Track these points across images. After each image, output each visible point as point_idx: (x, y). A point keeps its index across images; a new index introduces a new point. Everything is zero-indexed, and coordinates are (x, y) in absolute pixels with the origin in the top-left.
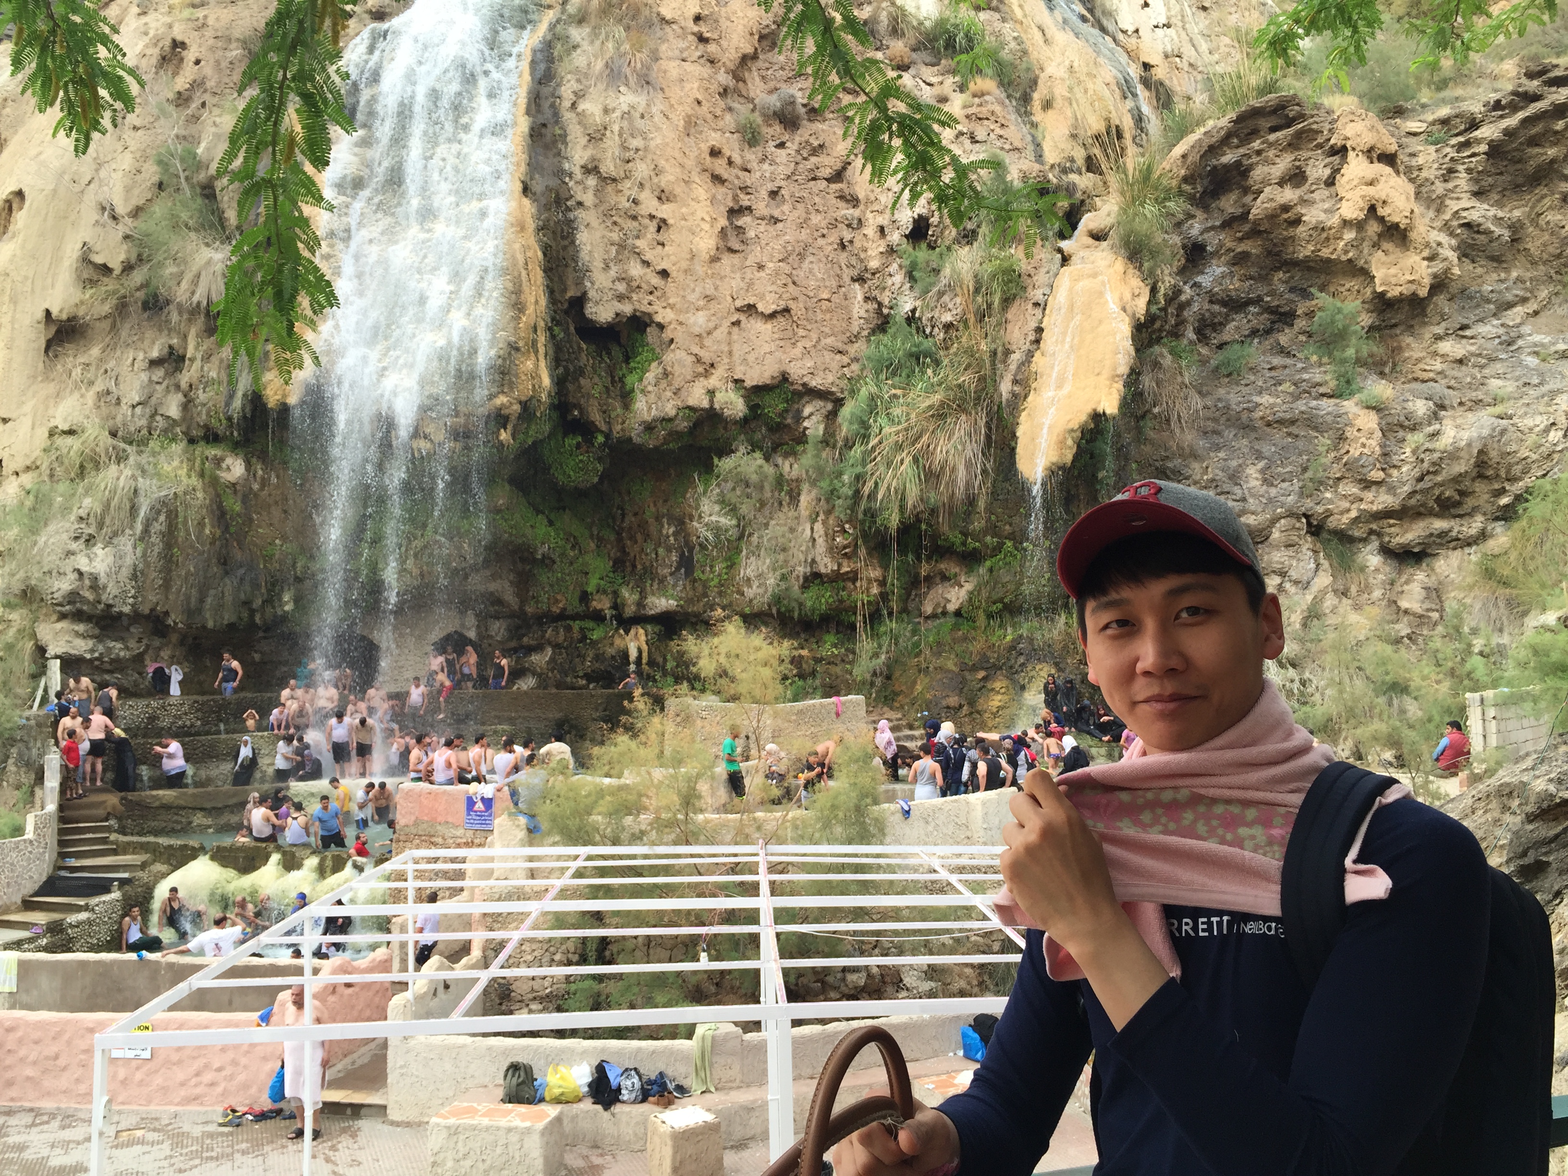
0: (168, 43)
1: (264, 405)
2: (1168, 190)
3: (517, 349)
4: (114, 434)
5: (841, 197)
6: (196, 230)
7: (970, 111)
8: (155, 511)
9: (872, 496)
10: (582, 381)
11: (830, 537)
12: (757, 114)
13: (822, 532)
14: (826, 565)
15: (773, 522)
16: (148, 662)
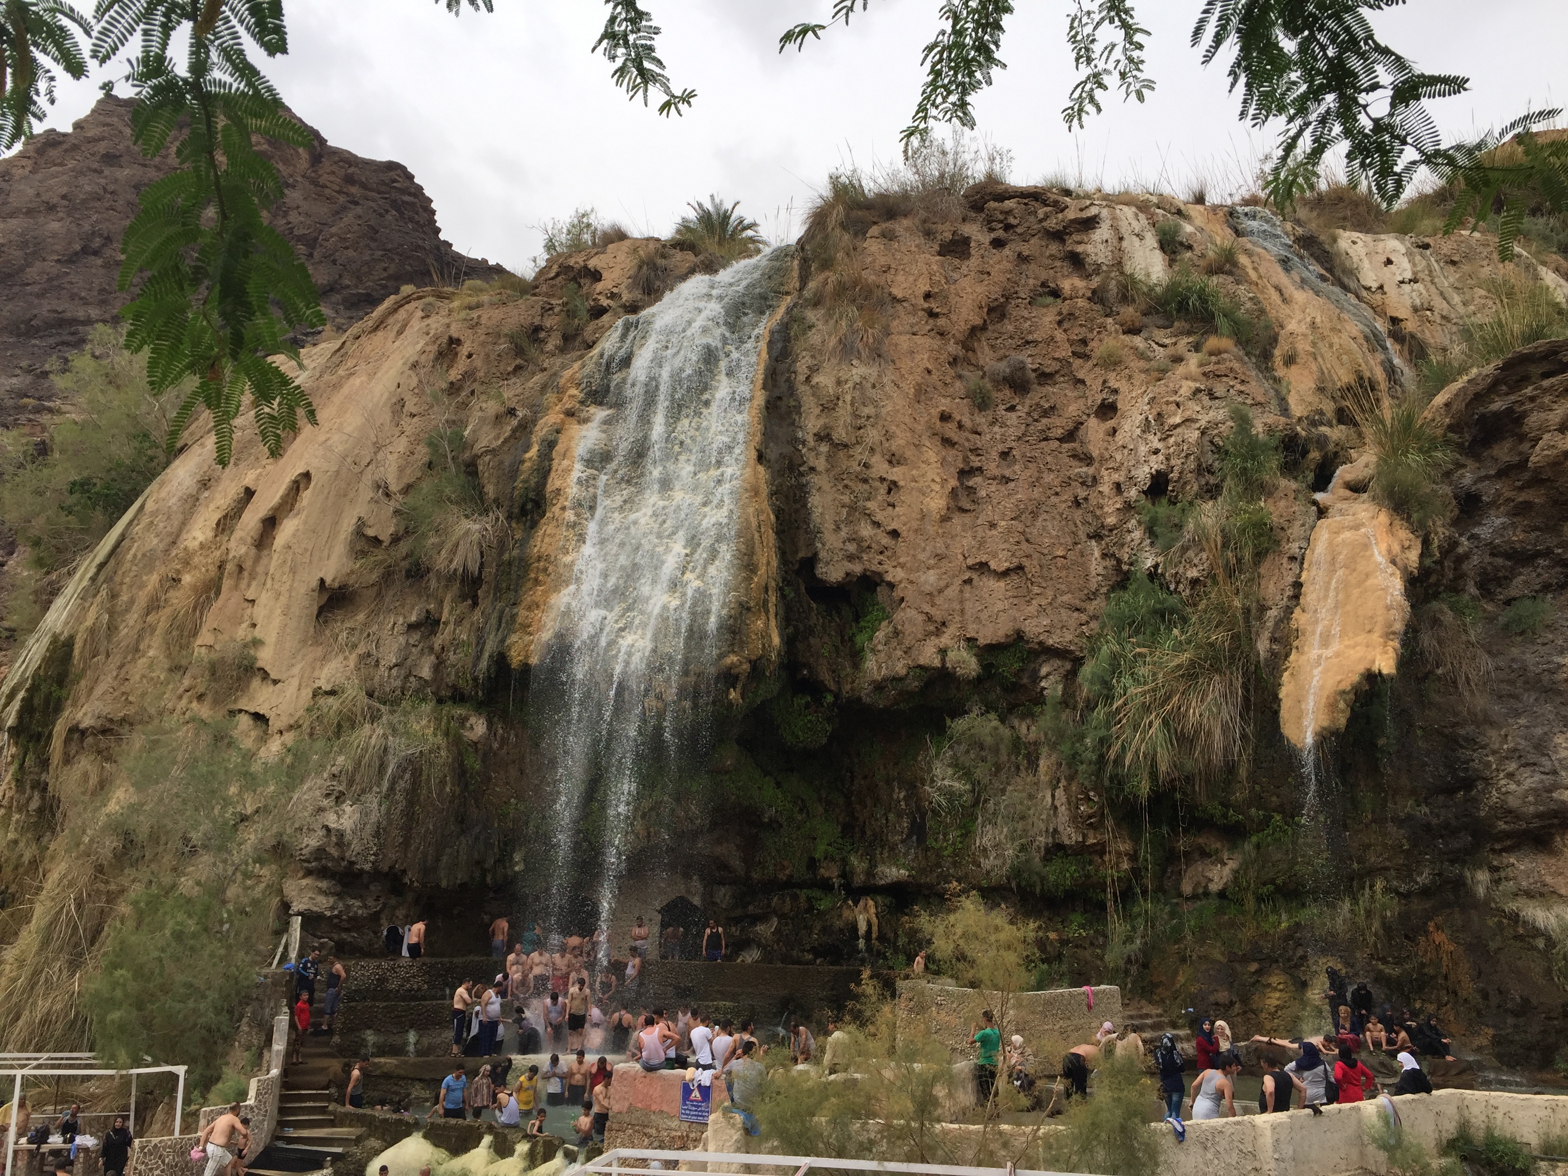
0: (445, 340)
1: (509, 665)
2: (1433, 440)
3: (749, 609)
4: (370, 695)
5: (1074, 457)
6: (457, 503)
7: (1207, 369)
8: (401, 768)
9: (1119, 760)
10: (812, 641)
11: (1073, 805)
12: (987, 380)
13: (1064, 800)
14: (1070, 836)
15: (1010, 788)
16: (384, 921)
